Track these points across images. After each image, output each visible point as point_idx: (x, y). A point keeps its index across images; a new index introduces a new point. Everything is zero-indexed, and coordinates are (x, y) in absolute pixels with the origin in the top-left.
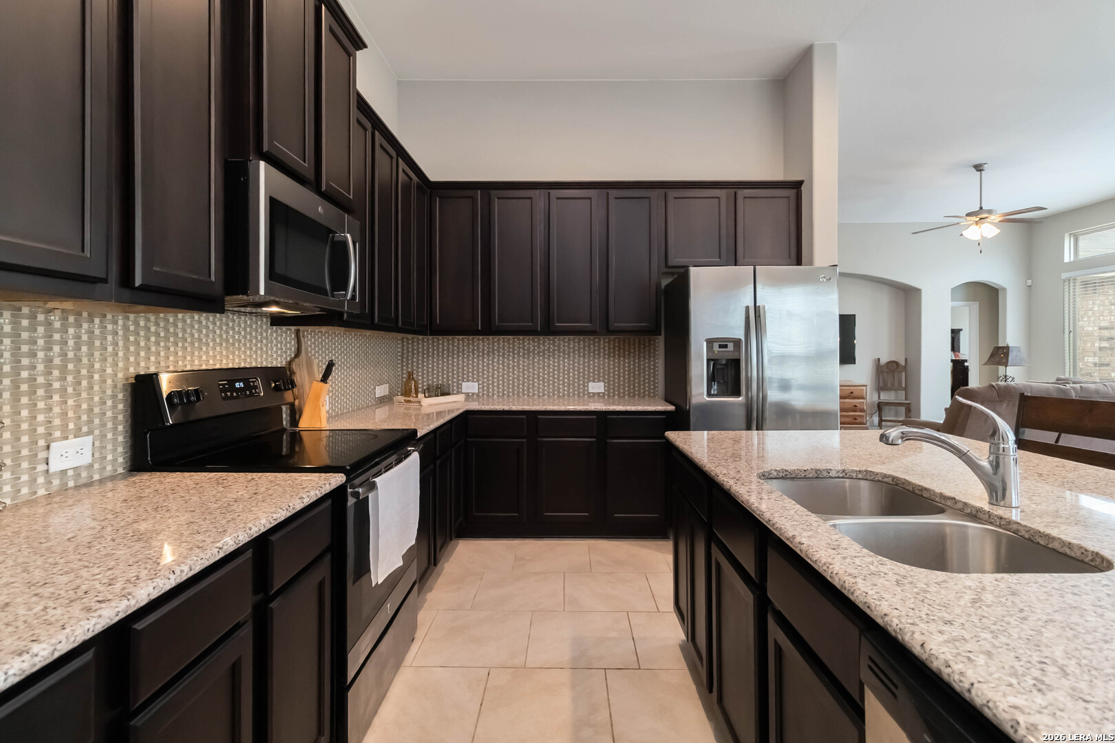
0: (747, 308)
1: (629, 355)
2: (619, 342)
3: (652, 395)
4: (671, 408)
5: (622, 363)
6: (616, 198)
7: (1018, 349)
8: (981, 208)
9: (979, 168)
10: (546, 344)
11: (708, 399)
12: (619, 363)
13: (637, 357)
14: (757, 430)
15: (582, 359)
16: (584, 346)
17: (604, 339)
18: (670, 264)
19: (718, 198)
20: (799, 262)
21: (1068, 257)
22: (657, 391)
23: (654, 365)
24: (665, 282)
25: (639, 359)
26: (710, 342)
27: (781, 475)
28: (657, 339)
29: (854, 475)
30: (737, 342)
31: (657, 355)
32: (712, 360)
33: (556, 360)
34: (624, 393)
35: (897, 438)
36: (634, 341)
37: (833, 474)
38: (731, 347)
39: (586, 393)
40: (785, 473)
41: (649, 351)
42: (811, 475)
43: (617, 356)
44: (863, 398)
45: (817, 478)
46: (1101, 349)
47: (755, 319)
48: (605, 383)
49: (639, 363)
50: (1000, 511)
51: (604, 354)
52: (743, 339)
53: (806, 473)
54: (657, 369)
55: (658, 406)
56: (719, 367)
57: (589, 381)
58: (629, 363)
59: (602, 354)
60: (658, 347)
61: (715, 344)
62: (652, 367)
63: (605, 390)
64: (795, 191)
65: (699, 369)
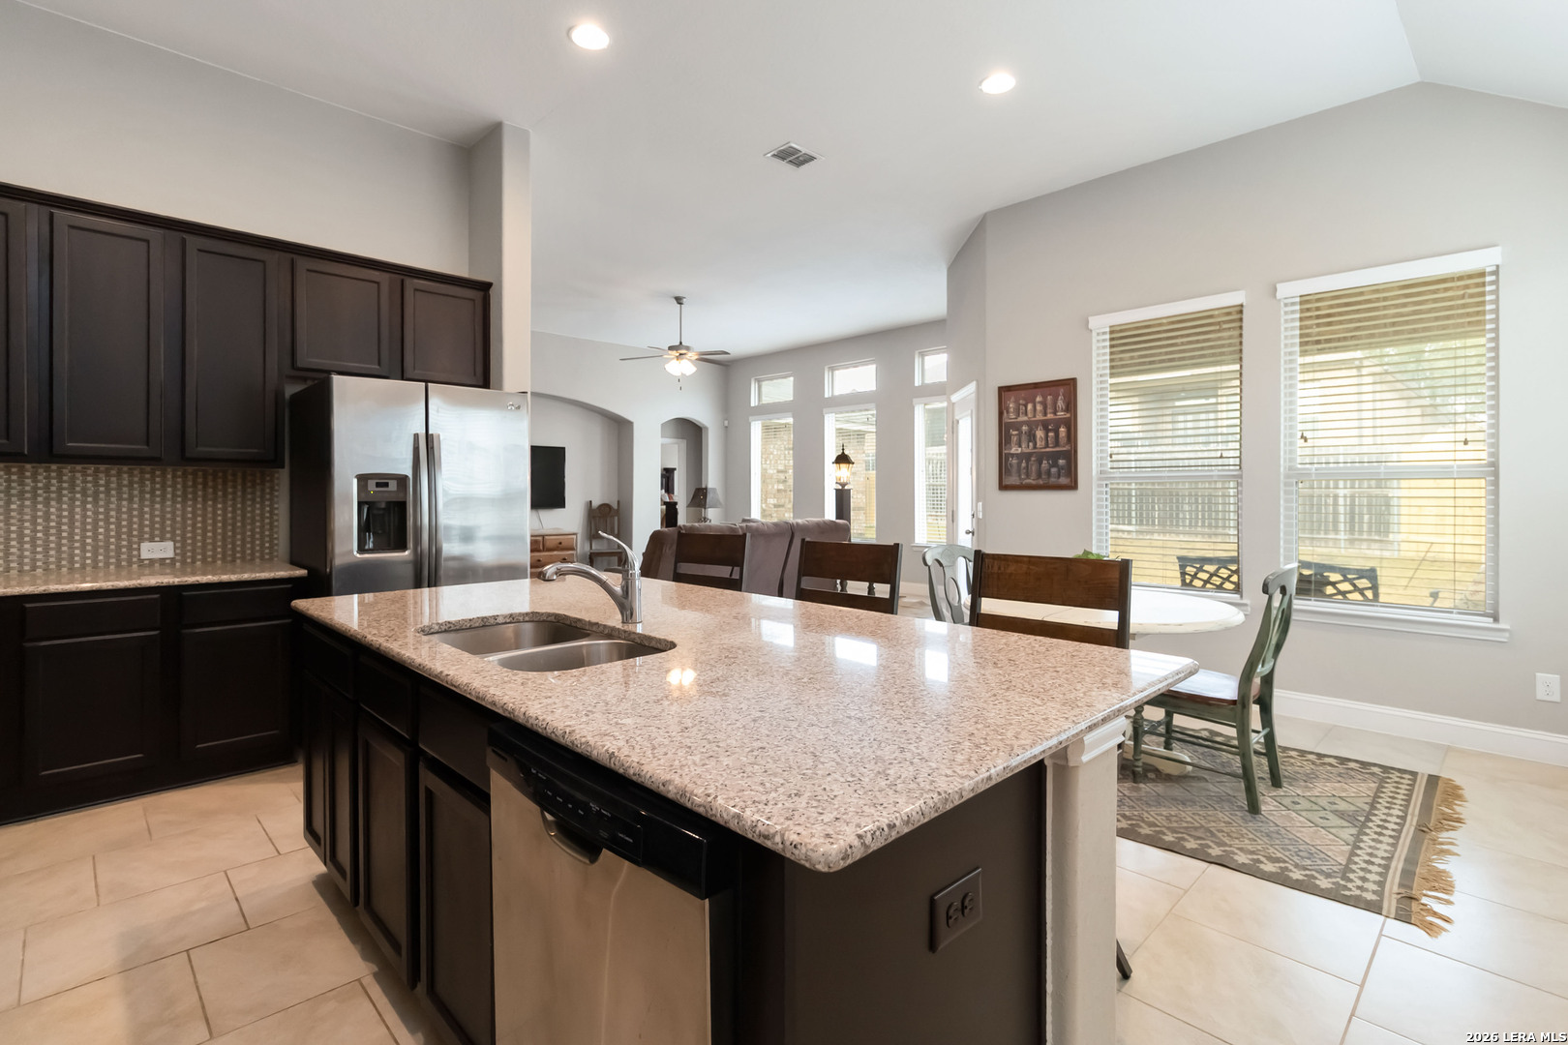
0: (416, 436)
1: (225, 495)
2: (205, 477)
3: (267, 557)
4: (302, 572)
5: (210, 509)
6: (199, 250)
7: (714, 489)
8: (681, 343)
9: (679, 300)
10: (40, 478)
11: (358, 555)
12: (204, 509)
13: (239, 500)
14: (429, 586)
15: (125, 503)
16: (131, 484)
17: (174, 471)
18: (299, 364)
19: (378, 283)
20: (486, 384)
21: (754, 402)
22: (277, 551)
23: (271, 512)
24: (291, 390)
25: (243, 503)
26: (363, 479)
27: (443, 628)
28: (278, 472)
29: (521, 619)
30: (402, 480)
31: (277, 497)
32: (366, 503)
33: (65, 506)
34: (214, 557)
35: (552, 575)
36: (234, 475)
37: (500, 620)
38: (393, 486)
39: (135, 559)
40: (449, 625)
41: (263, 491)
42: (477, 625)
43: (200, 499)
44: (573, 549)
45: (483, 626)
46: (779, 491)
47: (427, 449)
48: (175, 542)
49: (243, 509)
50: (629, 627)
51: (174, 496)
52: (410, 476)
53: (472, 623)
54: (275, 518)
55: (278, 571)
56: (375, 512)
57: (141, 540)
58: (224, 510)
59: (169, 496)
60: (278, 485)
61: (369, 481)
62: (268, 515)
63: (176, 554)
64: (482, 293)
65: (346, 517)
